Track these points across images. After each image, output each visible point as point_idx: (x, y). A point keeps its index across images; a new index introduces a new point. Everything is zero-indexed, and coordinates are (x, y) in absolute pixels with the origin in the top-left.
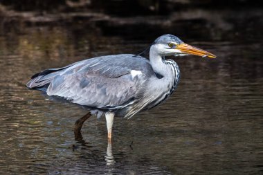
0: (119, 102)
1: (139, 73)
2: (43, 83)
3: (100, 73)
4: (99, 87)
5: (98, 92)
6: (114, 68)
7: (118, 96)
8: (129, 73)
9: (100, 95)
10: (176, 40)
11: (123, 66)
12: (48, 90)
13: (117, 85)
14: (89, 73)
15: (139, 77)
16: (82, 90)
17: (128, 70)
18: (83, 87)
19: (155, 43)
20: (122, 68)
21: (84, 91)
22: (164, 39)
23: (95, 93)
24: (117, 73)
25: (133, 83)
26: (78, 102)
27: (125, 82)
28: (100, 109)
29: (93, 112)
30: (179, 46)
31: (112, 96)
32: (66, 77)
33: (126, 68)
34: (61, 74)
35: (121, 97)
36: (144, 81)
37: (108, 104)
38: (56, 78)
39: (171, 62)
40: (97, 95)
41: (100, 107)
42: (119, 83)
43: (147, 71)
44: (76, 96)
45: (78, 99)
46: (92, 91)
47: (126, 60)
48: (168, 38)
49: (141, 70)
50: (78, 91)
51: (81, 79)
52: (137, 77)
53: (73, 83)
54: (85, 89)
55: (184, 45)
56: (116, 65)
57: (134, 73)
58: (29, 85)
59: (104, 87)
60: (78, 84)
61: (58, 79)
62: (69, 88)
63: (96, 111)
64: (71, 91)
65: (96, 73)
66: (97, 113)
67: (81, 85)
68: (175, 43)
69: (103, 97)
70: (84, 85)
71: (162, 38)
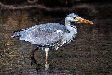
0: (52, 43)
1: (60, 31)
2: (18, 35)
3: (43, 31)
4: (43, 37)
5: (43, 39)
6: (50, 29)
7: (51, 41)
8: (56, 31)
9: (43, 40)
10: (76, 16)
11: (54, 28)
12: (20, 38)
13: (51, 36)
14: (39, 31)
15: (60, 33)
16: (35, 38)
17: (56, 30)
18: (36, 37)
19: (67, 17)
20: (53, 29)
21: (37, 39)
22: (71, 15)
23: (41, 39)
24: (51, 31)
25: (58, 35)
26: (34, 43)
27: (54, 35)
28: (43, 46)
29: (40, 48)
30: (78, 18)
31: (49, 41)
32: (28, 32)
33: (55, 29)
34: (26, 31)
35: (53, 41)
36: (62, 35)
37: (47, 44)
38: (24, 33)
39: (74, 26)
40: (42, 40)
41: (43, 45)
42: (52, 35)
43: (64, 30)
44: (33, 41)
45: (34, 42)
46: (40, 39)
47: (55, 26)
48: (73, 14)
49: (61, 30)
50: (34, 38)
51: (35, 33)
52: (59, 33)
53: (32, 35)
54: (37, 37)
55: (79, 18)
56: (50, 28)
57: (58, 31)
58: (12, 36)
59: (45, 37)
60: (34, 36)
61: (25, 33)
62: (30, 37)
63: (41, 47)
64: (31, 38)
65: (42, 31)
66: (42, 48)
67: (35, 36)
68: (76, 17)
69: (44, 41)
70: (36, 36)
71: (70, 15)
